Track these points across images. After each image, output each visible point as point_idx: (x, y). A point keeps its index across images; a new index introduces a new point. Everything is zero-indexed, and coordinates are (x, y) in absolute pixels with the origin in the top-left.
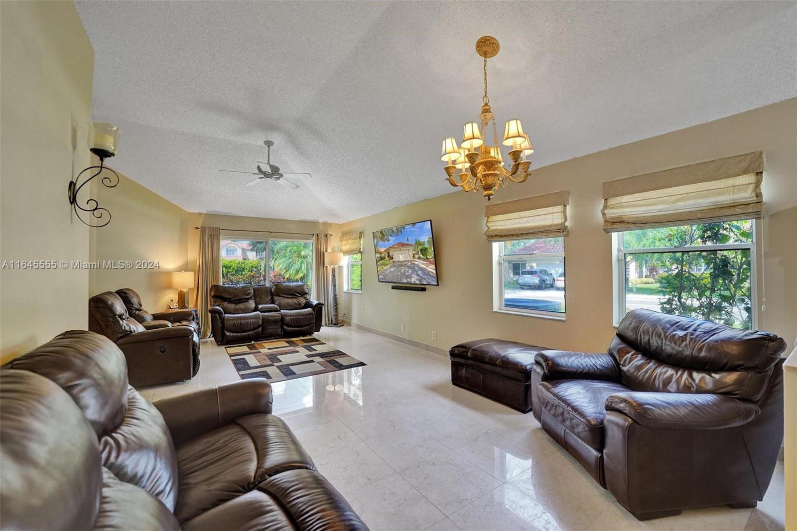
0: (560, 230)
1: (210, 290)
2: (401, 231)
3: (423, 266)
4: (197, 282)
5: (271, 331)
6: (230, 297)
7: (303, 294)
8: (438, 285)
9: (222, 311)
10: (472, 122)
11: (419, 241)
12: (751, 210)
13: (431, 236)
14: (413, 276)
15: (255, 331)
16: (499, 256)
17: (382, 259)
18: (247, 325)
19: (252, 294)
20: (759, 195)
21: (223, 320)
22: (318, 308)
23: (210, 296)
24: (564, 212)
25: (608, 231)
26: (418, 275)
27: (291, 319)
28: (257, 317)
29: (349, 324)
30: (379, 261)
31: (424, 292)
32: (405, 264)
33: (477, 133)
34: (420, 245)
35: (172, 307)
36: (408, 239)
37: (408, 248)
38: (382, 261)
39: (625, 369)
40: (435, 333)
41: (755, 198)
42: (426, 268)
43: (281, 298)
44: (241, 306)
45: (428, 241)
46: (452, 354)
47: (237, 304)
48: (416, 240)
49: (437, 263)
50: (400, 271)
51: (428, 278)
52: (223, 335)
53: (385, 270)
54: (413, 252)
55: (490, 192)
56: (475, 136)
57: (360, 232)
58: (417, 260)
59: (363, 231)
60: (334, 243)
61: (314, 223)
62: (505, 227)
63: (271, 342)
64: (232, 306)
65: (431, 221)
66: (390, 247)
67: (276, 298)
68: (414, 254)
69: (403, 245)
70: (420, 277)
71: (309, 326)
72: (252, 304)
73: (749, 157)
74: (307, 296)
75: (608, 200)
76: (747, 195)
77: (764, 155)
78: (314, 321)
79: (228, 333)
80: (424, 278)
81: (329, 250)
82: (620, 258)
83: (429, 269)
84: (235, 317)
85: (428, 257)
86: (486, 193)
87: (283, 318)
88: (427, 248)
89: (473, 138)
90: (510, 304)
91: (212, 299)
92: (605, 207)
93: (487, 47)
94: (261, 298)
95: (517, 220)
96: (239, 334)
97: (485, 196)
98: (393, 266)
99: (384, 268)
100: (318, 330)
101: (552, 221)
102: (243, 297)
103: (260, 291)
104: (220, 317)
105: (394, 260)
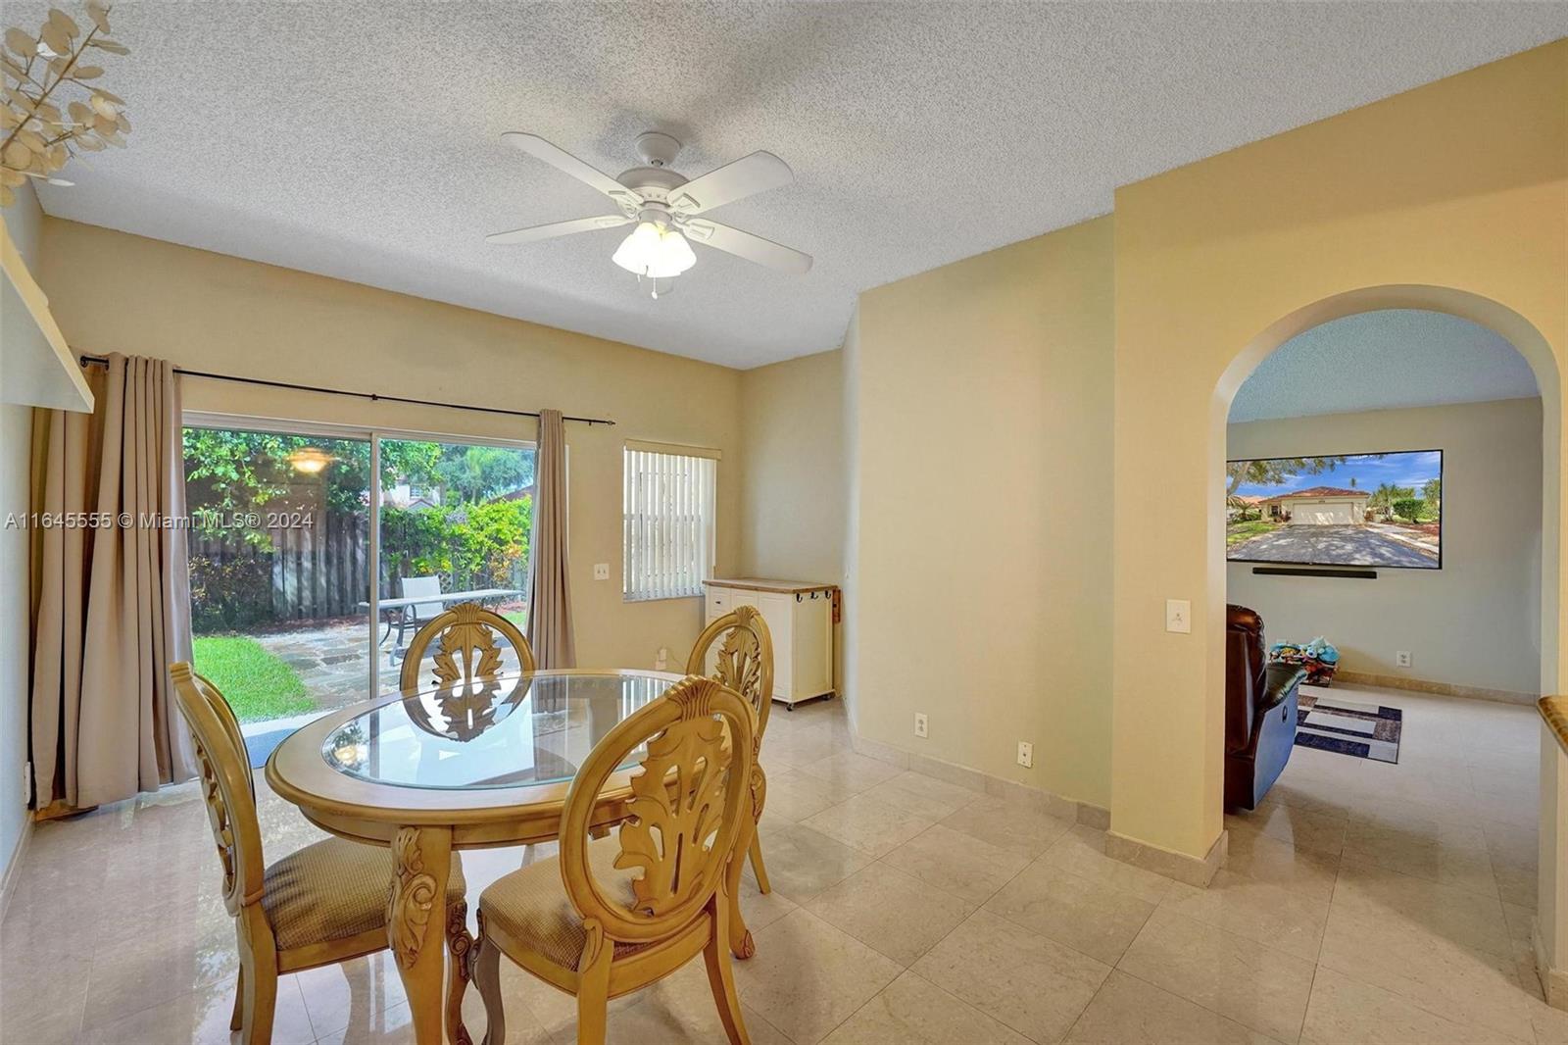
2: (1333, 465)
3: (1395, 536)
13: (1436, 479)
17: (1248, 518)
32: (1332, 531)
34: (1395, 492)
36: (1353, 481)
37: (1351, 500)
38: (1247, 524)
42: (1412, 541)
45: (1425, 489)
48: (1383, 485)
50: (1313, 546)
54: (1369, 509)
58: (1381, 525)
66: (1288, 496)
68: (1368, 512)
69: (1331, 493)
70: (1383, 559)
83: (1419, 544)
85: (1419, 520)
88: (1420, 503)
98: (1287, 535)
105: (1295, 522)
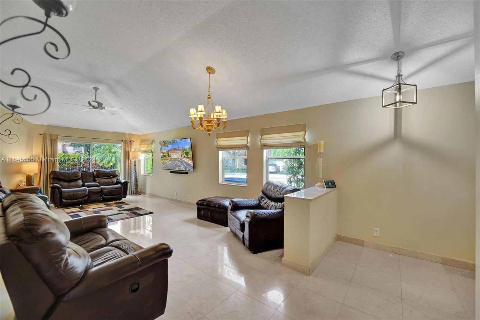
0: (245, 147)
1: (50, 175)
2: (175, 142)
3: (186, 161)
4: (40, 169)
5: (94, 198)
6: (65, 178)
7: (115, 176)
8: (194, 171)
9: (60, 187)
10: (201, 105)
11: (184, 148)
12: (302, 145)
13: (190, 146)
14: (181, 166)
15: (84, 199)
16: (223, 157)
17: (164, 156)
18: (78, 195)
19: (81, 176)
20: (305, 139)
21: (61, 193)
22: (125, 184)
23: (50, 177)
24: (247, 139)
25: (262, 149)
26: (184, 165)
27: (107, 191)
28: (85, 190)
29: (144, 193)
30: (163, 157)
31: (187, 175)
32: (177, 159)
33: (203, 109)
34: (185, 150)
35: (21, 185)
37: (179, 152)
38: (164, 158)
39: (261, 204)
40: (192, 195)
41: (304, 140)
43: (100, 179)
44: (73, 184)
45: (189, 149)
46: (197, 204)
47: (70, 182)
49: (194, 159)
50: (175, 163)
51: (189, 167)
52: (61, 201)
53: (166, 162)
54: (181, 154)
55: (210, 133)
56: (202, 111)
57: (152, 141)
58: (184, 158)
59: (154, 140)
60: (136, 146)
61: (123, 134)
62: (225, 144)
63: (93, 205)
64: (66, 184)
65: (191, 138)
66: (169, 150)
67: (97, 179)
69: (176, 150)
71: (119, 195)
72: (80, 182)
73: (303, 125)
74: (118, 178)
75: (263, 136)
76: (301, 139)
77: (307, 125)
78: (122, 192)
79: (64, 201)
80: (187, 167)
81: (133, 150)
82: (267, 160)
83: (189, 163)
84: (69, 191)
85: (189, 157)
86: (208, 133)
87: (102, 190)
88: (189, 152)
89: (201, 111)
90: (227, 180)
91: (52, 180)
92: (261, 139)
93: (210, 70)
94: (86, 179)
95: (229, 141)
96: (72, 201)
97: (208, 134)
98: (171, 161)
99: (166, 161)
100: (125, 197)
101: (243, 143)
102: (74, 179)
103: (86, 175)
104: (59, 191)
105: (171, 157)
